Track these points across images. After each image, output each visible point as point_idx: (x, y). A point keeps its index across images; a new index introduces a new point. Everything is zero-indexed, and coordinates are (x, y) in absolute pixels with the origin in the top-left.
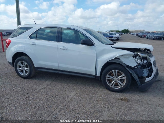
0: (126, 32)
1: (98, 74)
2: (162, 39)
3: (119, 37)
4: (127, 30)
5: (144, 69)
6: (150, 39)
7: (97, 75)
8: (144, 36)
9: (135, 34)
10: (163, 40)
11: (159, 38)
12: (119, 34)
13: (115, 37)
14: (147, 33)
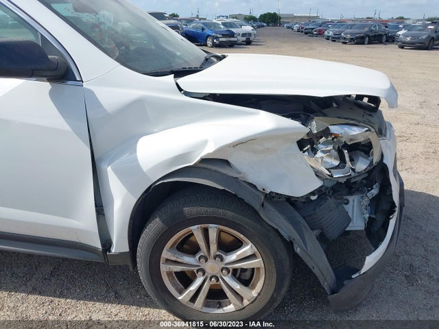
0: (271, 20)
1: (120, 243)
2: (367, 39)
3: (250, 34)
4: (275, 14)
5: (350, 198)
6: (334, 41)
7: (113, 250)
8: (320, 31)
9: (296, 27)
10: (369, 44)
11: (357, 38)
12: (253, 26)
13: (239, 35)
14: (326, 24)
